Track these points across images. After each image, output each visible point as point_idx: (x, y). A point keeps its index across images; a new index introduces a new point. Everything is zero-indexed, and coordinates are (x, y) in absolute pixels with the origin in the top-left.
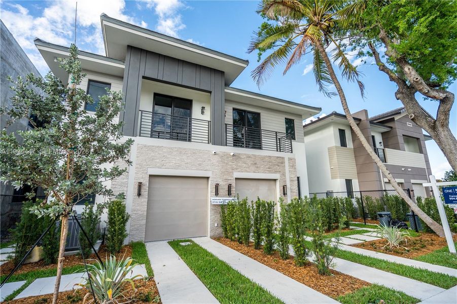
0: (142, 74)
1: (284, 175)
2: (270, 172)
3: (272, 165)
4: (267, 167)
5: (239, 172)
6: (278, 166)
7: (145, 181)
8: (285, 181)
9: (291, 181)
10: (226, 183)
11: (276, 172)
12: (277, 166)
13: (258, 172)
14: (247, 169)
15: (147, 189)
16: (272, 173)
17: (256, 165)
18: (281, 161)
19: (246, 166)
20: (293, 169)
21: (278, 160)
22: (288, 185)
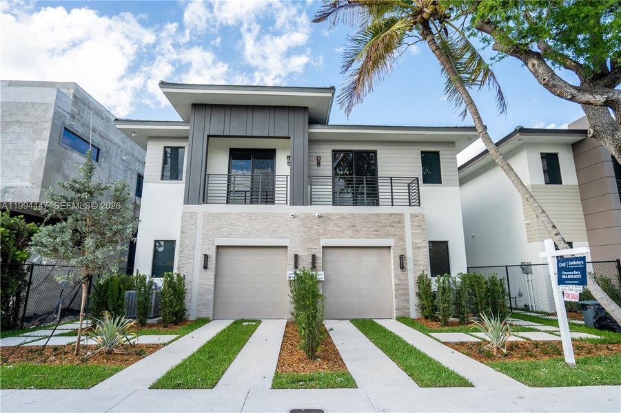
0: (207, 133)
1: (402, 239)
2: (377, 236)
3: (381, 227)
4: (373, 229)
5: (328, 238)
6: (392, 227)
7: (212, 253)
8: (404, 249)
9: (416, 248)
10: (310, 253)
11: (388, 236)
12: (390, 228)
13: (358, 238)
14: (341, 234)
15: (214, 261)
16: (381, 237)
17: (355, 228)
18: (397, 220)
19: (340, 229)
20: (418, 231)
21: (392, 219)
22: (409, 255)
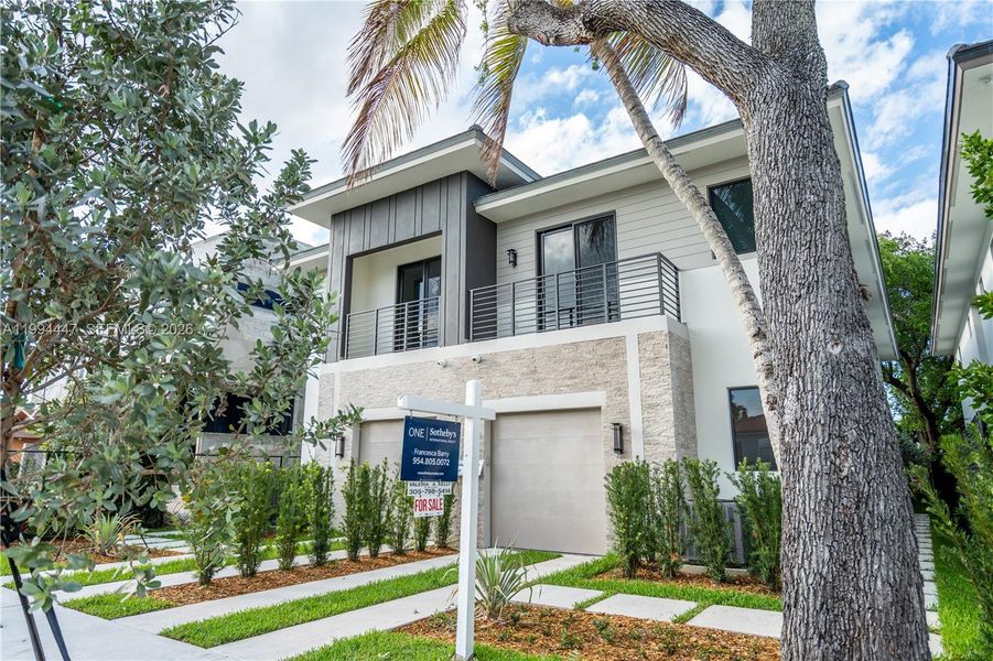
0: (346, 254)
1: (621, 391)
2: (575, 388)
3: (580, 368)
4: (567, 375)
5: (494, 397)
6: (603, 366)
7: (349, 433)
8: (625, 412)
9: (649, 406)
11: (592, 386)
12: (598, 369)
13: (541, 393)
14: (514, 389)
16: (581, 390)
17: (536, 377)
18: (610, 351)
19: (511, 380)
20: (654, 369)
21: (601, 350)
22: (635, 423)
